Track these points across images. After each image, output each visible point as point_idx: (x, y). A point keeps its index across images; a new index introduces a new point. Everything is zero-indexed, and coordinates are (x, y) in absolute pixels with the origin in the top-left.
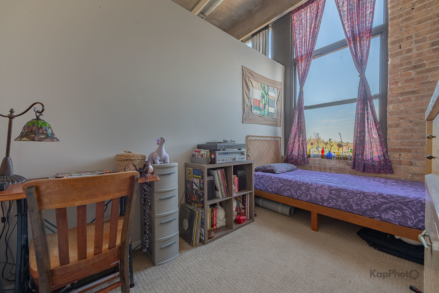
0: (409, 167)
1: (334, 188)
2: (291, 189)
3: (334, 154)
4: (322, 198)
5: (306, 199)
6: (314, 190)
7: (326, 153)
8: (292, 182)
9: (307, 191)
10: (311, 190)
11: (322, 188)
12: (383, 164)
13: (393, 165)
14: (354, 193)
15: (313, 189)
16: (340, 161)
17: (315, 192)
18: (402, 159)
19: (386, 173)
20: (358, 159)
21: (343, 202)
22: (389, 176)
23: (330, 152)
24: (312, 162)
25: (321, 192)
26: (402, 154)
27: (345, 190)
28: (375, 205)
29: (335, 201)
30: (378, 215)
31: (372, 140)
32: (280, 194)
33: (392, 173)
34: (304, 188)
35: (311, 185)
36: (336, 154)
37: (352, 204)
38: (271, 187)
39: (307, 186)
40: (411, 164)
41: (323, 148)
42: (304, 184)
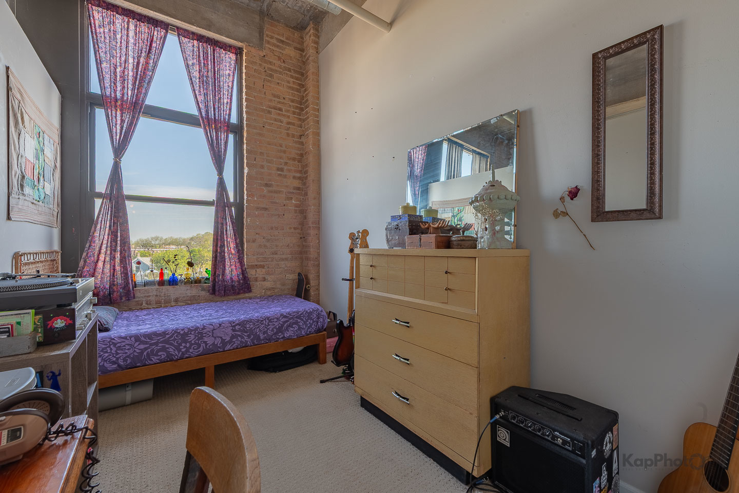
0: (263, 283)
1: (237, 322)
2: (167, 346)
3: (180, 277)
4: (223, 340)
5: (197, 352)
6: (211, 334)
7: (166, 277)
8: (168, 334)
9: (199, 339)
10: (205, 336)
11: (222, 327)
12: (242, 283)
13: (251, 283)
14: (259, 321)
15: (208, 333)
16: (191, 286)
17: (213, 336)
18: (257, 275)
19: (245, 292)
20: (219, 281)
21: (249, 336)
22: (247, 295)
23: (174, 275)
24: (141, 295)
25: (222, 333)
26: (257, 270)
27: (250, 321)
28: (279, 326)
29: (239, 338)
30: (282, 336)
31: (231, 256)
32: (138, 365)
33: (250, 291)
34: (192, 337)
35: (204, 328)
36: (183, 277)
37: (259, 335)
38: (114, 359)
39: (197, 332)
40: (264, 279)
41: (162, 269)
42: (192, 330)
